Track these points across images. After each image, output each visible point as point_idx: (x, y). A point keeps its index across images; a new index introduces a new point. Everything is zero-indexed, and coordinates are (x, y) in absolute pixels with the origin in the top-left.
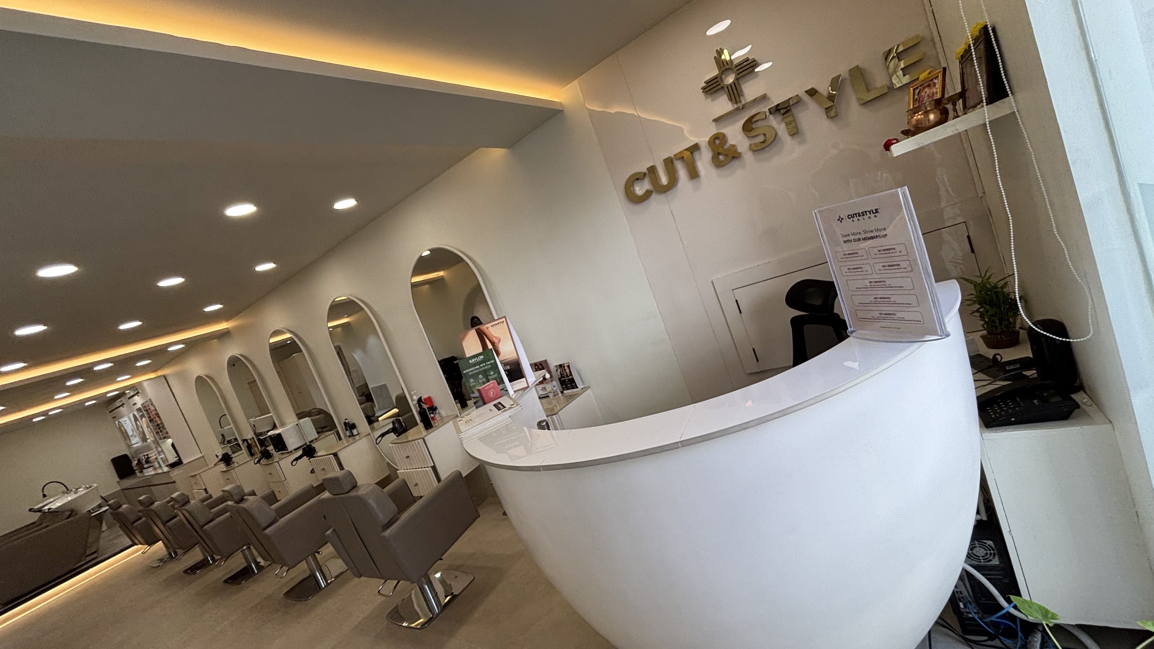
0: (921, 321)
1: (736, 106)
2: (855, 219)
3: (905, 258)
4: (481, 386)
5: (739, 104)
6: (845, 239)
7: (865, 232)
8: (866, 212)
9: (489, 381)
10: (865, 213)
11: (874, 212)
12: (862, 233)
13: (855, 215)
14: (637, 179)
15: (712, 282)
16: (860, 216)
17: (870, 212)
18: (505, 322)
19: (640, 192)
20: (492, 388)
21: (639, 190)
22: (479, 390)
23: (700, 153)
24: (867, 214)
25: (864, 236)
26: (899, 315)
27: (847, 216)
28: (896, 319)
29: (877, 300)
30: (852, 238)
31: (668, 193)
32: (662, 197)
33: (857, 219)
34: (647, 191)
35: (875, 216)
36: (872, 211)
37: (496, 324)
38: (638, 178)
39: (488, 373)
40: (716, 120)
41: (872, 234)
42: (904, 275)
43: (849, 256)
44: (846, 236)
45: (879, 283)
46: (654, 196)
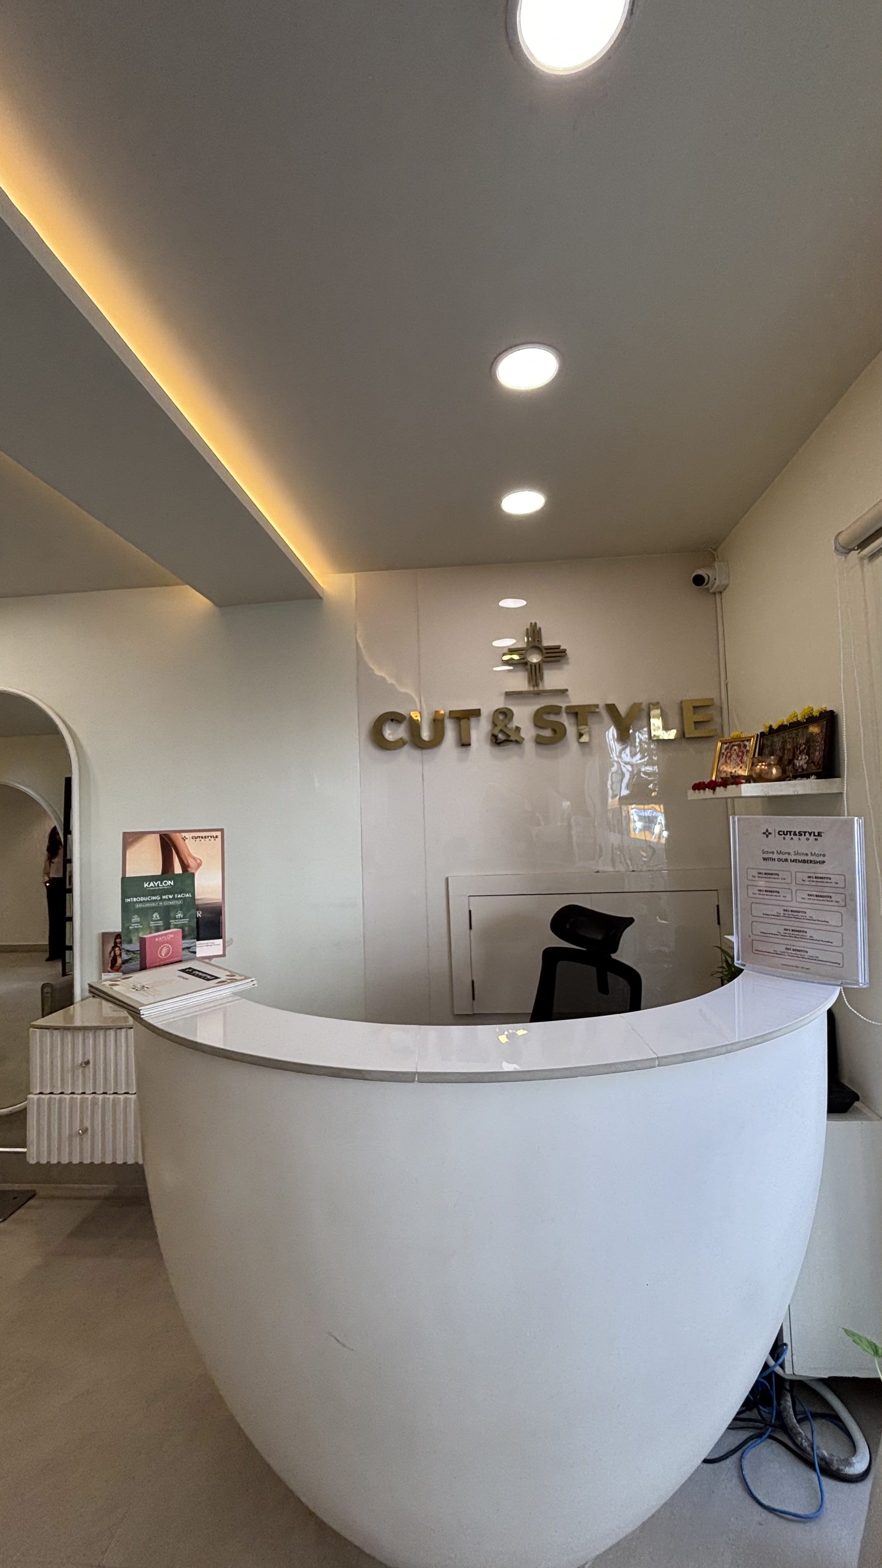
0: (839, 964)
1: (532, 689)
2: (788, 837)
3: (842, 891)
4: (151, 933)
5: (536, 689)
6: (766, 856)
7: (797, 853)
8: (805, 832)
9: (169, 928)
10: (803, 834)
11: (816, 834)
12: (792, 853)
13: (789, 833)
14: (392, 720)
15: (447, 880)
16: (795, 834)
17: (810, 834)
18: (220, 837)
19: (391, 737)
20: (167, 942)
21: (390, 733)
22: (142, 941)
23: (479, 720)
24: (805, 835)
25: (793, 857)
26: (811, 953)
27: (777, 832)
28: (807, 957)
29: (788, 932)
30: (775, 856)
31: (424, 751)
32: (417, 753)
33: (790, 837)
34: (401, 739)
35: (816, 840)
36: (814, 833)
37: (202, 838)
38: (395, 718)
39: (172, 914)
40: (508, 694)
41: (806, 858)
42: (836, 909)
43: (766, 876)
44: (768, 852)
45: (794, 914)
46: (406, 748)
